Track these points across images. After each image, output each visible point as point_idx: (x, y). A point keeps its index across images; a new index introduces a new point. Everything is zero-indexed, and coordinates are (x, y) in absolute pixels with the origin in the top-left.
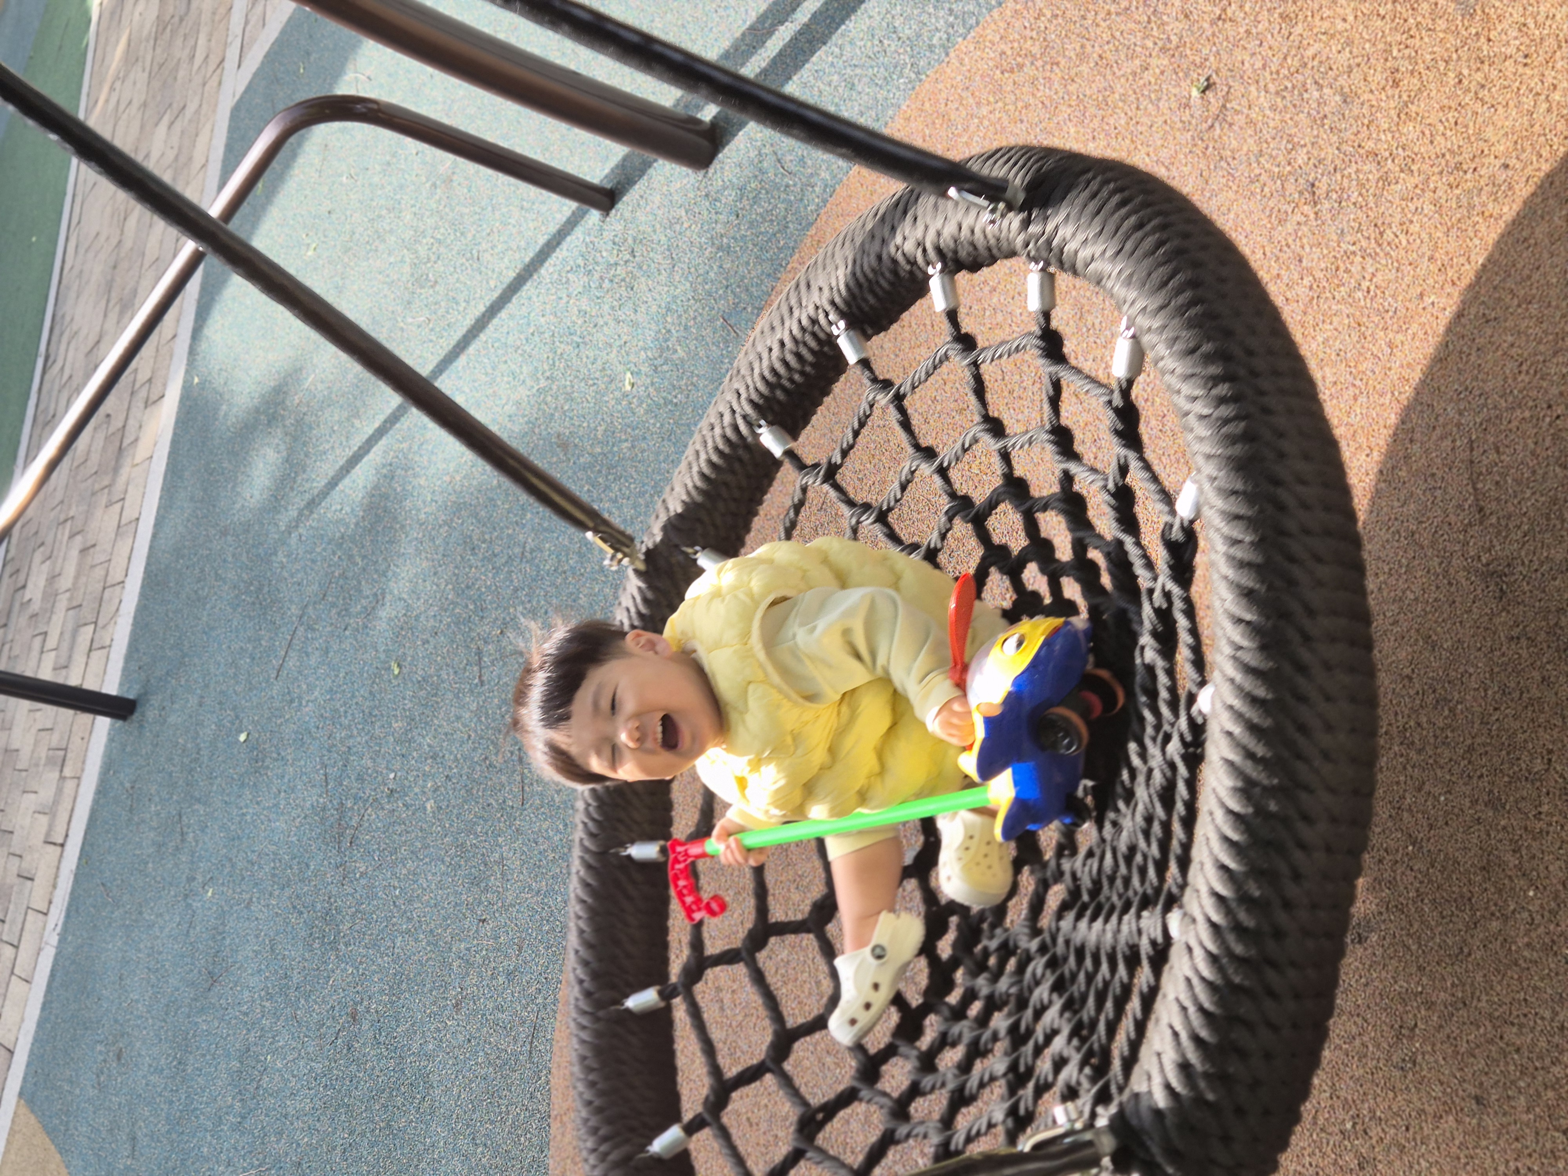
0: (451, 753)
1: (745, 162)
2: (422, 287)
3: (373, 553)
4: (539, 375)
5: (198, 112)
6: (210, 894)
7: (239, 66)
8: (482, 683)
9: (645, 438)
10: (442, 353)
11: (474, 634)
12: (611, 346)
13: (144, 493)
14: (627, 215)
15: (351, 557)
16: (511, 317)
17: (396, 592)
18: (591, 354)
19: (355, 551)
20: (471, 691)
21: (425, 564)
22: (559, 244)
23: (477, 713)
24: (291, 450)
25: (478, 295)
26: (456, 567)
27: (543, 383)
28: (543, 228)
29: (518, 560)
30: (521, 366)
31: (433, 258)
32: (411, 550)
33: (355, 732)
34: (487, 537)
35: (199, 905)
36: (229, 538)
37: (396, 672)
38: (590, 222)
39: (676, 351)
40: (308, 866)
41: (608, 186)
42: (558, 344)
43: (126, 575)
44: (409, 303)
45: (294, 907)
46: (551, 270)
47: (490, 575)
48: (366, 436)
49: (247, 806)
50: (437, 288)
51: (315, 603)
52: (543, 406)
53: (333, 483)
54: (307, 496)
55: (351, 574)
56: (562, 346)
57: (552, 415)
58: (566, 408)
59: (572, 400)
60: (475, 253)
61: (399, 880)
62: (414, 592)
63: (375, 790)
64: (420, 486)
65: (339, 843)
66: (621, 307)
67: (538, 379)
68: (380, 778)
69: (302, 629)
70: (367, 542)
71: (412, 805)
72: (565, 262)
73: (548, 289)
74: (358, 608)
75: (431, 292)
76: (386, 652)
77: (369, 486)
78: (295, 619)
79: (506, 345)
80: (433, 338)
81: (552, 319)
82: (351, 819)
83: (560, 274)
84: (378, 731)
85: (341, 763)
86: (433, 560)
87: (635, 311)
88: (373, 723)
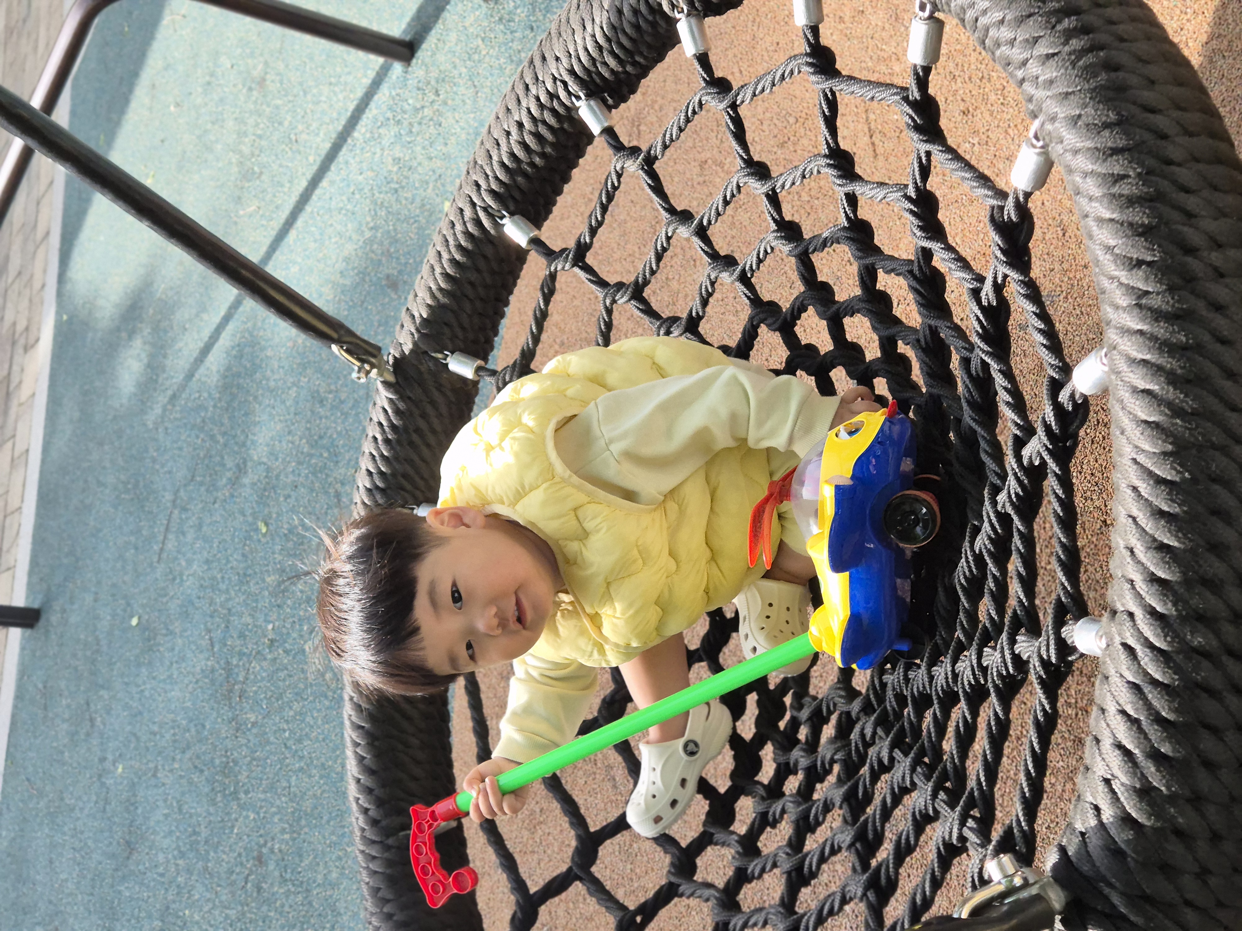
2: (249, 181)
3: (232, 428)
6: (120, 770)
10: (274, 233)
11: (330, 480)
12: (427, 183)
13: (31, 427)
14: (427, 60)
15: (212, 437)
17: (255, 458)
18: (409, 195)
19: (216, 430)
21: (279, 426)
22: (367, 106)
24: (152, 356)
25: (300, 173)
26: (308, 422)
27: (368, 234)
28: (352, 96)
30: (346, 225)
32: (265, 417)
33: (233, 593)
34: (333, 387)
35: (112, 781)
36: (106, 447)
37: (264, 530)
38: (394, 77)
40: (204, 726)
41: (408, 37)
42: (377, 195)
43: (22, 501)
44: (239, 198)
45: (196, 767)
46: (363, 130)
48: (214, 326)
49: (144, 683)
50: (263, 177)
51: (185, 485)
52: (371, 255)
53: (190, 376)
54: (169, 393)
55: (213, 453)
56: (382, 196)
57: (380, 261)
58: (392, 250)
59: (396, 241)
60: (293, 137)
61: (287, 722)
62: (271, 454)
63: (256, 643)
64: (267, 357)
65: (230, 699)
66: (431, 144)
67: (363, 232)
68: (260, 631)
69: (176, 512)
70: (226, 421)
71: (291, 650)
72: (376, 119)
73: (362, 149)
74: (224, 480)
75: (258, 182)
76: (253, 514)
77: (222, 369)
78: (169, 505)
79: (330, 210)
80: (264, 222)
81: (370, 174)
82: (237, 674)
83: (371, 132)
84: (253, 588)
85: (223, 626)
86: (286, 421)
87: (446, 145)
88: (248, 582)
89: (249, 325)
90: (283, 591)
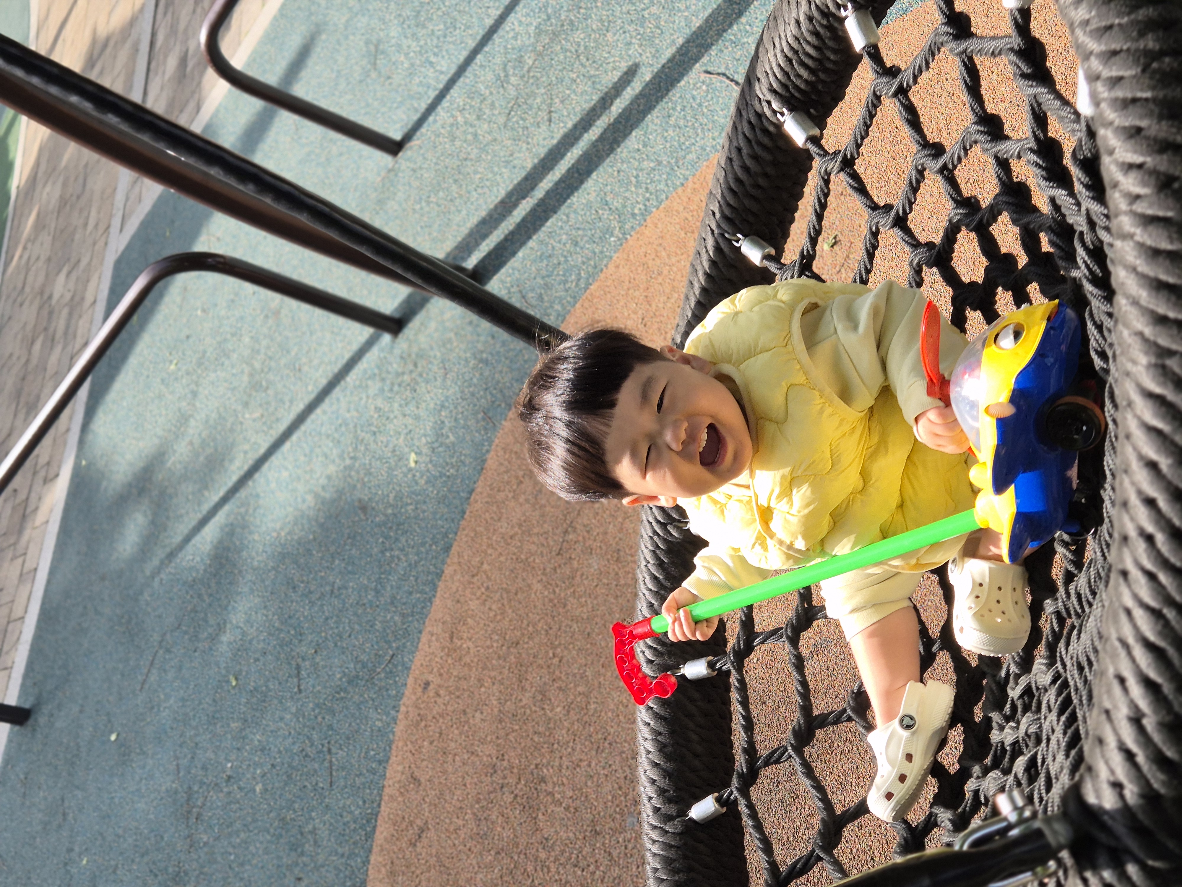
0: (276, 746)
2: (257, 391)
3: (217, 592)
4: (346, 456)
5: (89, 264)
6: (84, 862)
7: (121, 231)
8: (300, 691)
9: (425, 502)
10: (272, 440)
11: (294, 654)
12: (400, 434)
13: (41, 549)
14: (411, 337)
15: (200, 596)
16: (325, 412)
17: (234, 622)
18: (385, 440)
19: (203, 591)
20: (292, 698)
21: (257, 600)
22: (359, 359)
23: (296, 715)
24: (155, 515)
25: (299, 397)
26: (282, 602)
27: (348, 462)
28: (348, 348)
29: (329, 596)
30: (331, 450)
31: (266, 370)
32: (246, 589)
33: (201, 731)
34: (305, 578)
35: (76, 871)
36: (106, 582)
37: (234, 683)
38: (384, 343)
39: (448, 437)
40: (162, 838)
41: (397, 315)
42: (359, 432)
43: (26, 612)
44: (247, 403)
45: (151, 871)
46: (354, 377)
47: (307, 608)
48: (213, 504)
49: (115, 791)
50: (269, 392)
51: (172, 631)
52: (349, 480)
53: (187, 539)
54: (168, 550)
55: (199, 609)
56: (363, 434)
57: (355, 486)
58: (366, 480)
59: (370, 474)
60: (297, 366)
61: (234, 847)
62: (248, 622)
63: (216, 776)
64: (254, 541)
65: (188, 818)
66: (407, 404)
67: (344, 459)
68: (220, 768)
69: (161, 652)
70: (213, 585)
71: (244, 788)
72: (365, 371)
73: (352, 392)
74: (205, 635)
75: (264, 395)
76: (226, 668)
77: (215, 541)
78: (156, 644)
79: (320, 434)
80: (265, 428)
81: (355, 414)
82: (197, 799)
83: (361, 381)
84: (219, 730)
85: (189, 756)
86: (263, 597)
87: (418, 408)
88: (215, 724)
89: (243, 511)
90: (244, 738)
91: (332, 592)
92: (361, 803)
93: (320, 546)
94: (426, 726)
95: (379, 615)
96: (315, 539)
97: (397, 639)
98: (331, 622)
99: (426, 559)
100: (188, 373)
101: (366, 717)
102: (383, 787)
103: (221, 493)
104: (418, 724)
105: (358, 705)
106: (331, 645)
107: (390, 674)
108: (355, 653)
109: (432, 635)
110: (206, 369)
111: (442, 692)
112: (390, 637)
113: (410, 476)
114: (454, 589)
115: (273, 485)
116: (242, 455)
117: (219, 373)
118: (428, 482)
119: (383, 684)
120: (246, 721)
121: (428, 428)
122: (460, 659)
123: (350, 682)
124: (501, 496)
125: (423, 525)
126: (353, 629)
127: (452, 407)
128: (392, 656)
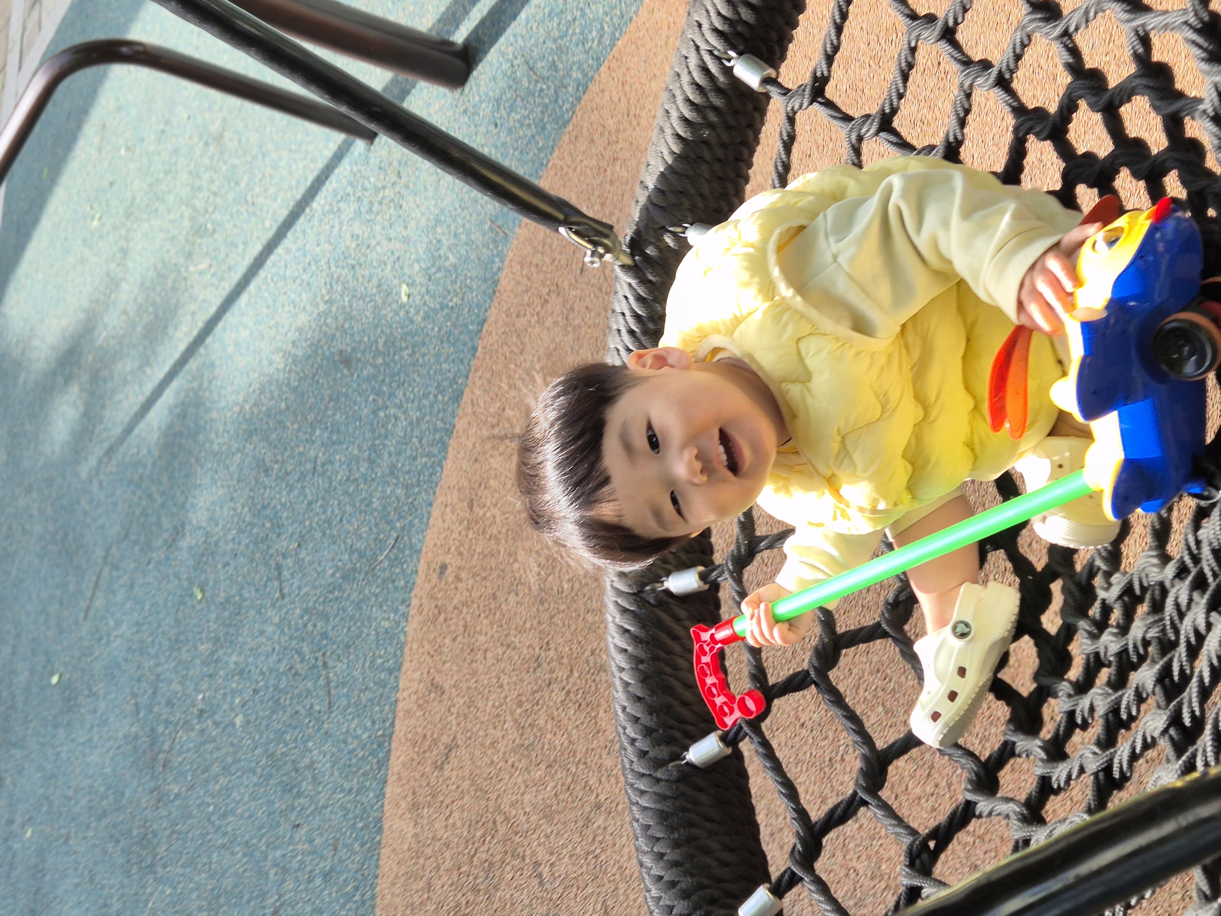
0: (257, 667)
1: (499, 76)
2: (202, 237)
3: (171, 488)
4: (319, 300)
6: (29, 834)
7: (20, 68)
8: (283, 596)
9: (424, 344)
11: (271, 551)
12: (385, 264)
15: (150, 496)
16: (287, 250)
17: (194, 522)
18: (367, 274)
19: (154, 489)
20: (273, 605)
21: (221, 492)
22: (327, 177)
23: (279, 626)
24: (89, 405)
25: (255, 237)
26: (251, 490)
27: (322, 307)
28: (312, 166)
29: (311, 476)
30: (300, 295)
31: (211, 209)
32: (207, 481)
33: (162, 659)
34: (279, 457)
35: (19, 845)
37: (199, 596)
38: (356, 153)
39: (447, 258)
42: (333, 268)
44: (190, 254)
46: (322, 202)
47: (284, 493)
48: (158, 382)
50: (216, 236)
51: (118, 543)
52: (324, 328)
53: (129, 430)
54: (106, 446)
55: (150, 511)
56: (339, 270)
57: (334, 335)
58: (347, 326)
59: (352, 318)
60: (249, 199)
61: (213, 796)
62: (211, 519)
63: (185, 712)
64: (212, 420)
65: (153, 767)
66: (391, 225)
67: (317, 304)
68: (189, 701)
69: (107, 569)
70: (165, 479)
71: (221, 723)
72: (335, 193)
73: (321, 221)
74: (160, 542)
76: (189, 579)
77: (164, 427)
78: (100, 561)
79: (284, 277)
80: (216, 282)
81: (327, 247)
82: (163, 743)
83: (331, 205)
84: (185, 655)
85: (150, 691)
86: (229, 487)
87: (406, 227)
88: (179, 649)
89: (195, 384)
90: (216, 661)
91: (314, 468)
92: (369, 724)
93: (296, 416)
94: (446, 620)
95: (376, 489)
96: (288, 408)
97: (400, 517)
98: (317, 507)
99: (431, 413)
100: (115, 228)
101: (369, 618)
102: (397, 701)
103: (167, 368)
104: (436, 618)
105: (358, 604)
106: (318, 535)
107: (395, 561)
108: (349, 541)
109: (446, 506)
110: (136, 219)
111: (463, 575)
112: (392, 516)
113: (402, 313)
114: (470, 446)
115: (230, 349)
116: (189, 317)
117: (153, 222)
118: (426, 317)
119: (387, 574)
120: (218, 640)
121: (421, 251)
122: (484, 532)
123: (344, 578)
124: (521, 323)
125: (424, 371)
126: (344, 513)
127: (449, 221)
128: (396, 540)
